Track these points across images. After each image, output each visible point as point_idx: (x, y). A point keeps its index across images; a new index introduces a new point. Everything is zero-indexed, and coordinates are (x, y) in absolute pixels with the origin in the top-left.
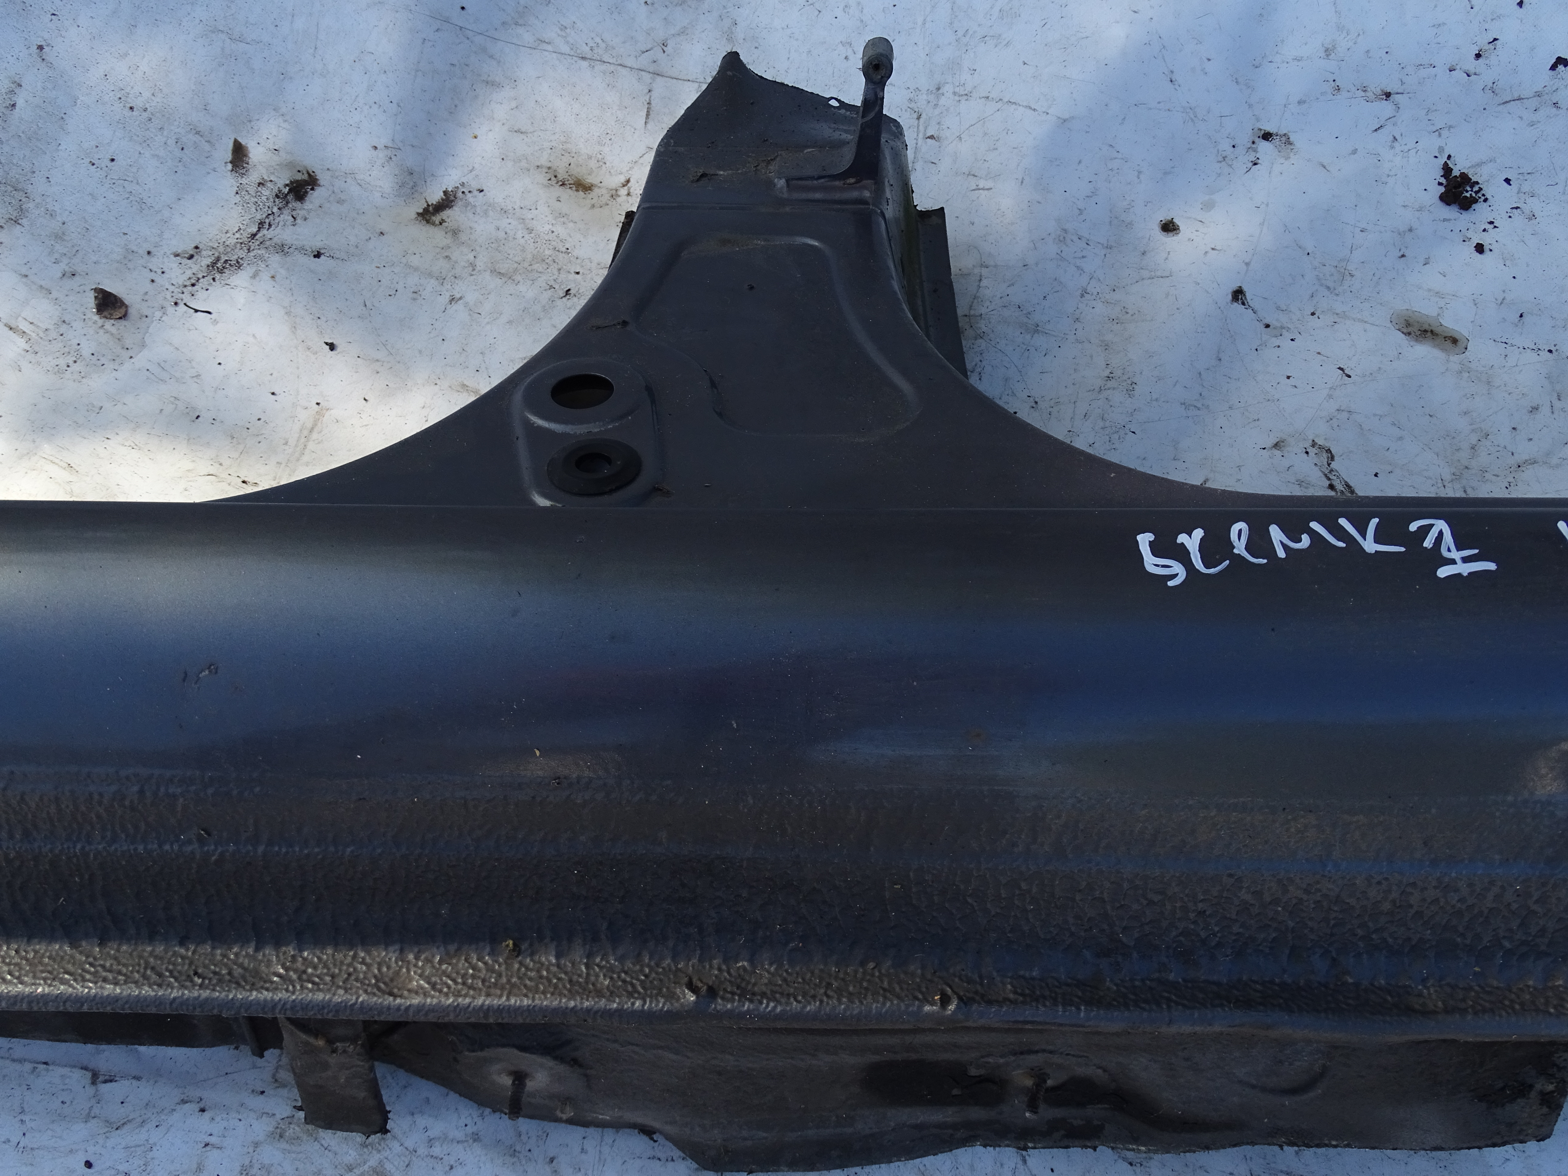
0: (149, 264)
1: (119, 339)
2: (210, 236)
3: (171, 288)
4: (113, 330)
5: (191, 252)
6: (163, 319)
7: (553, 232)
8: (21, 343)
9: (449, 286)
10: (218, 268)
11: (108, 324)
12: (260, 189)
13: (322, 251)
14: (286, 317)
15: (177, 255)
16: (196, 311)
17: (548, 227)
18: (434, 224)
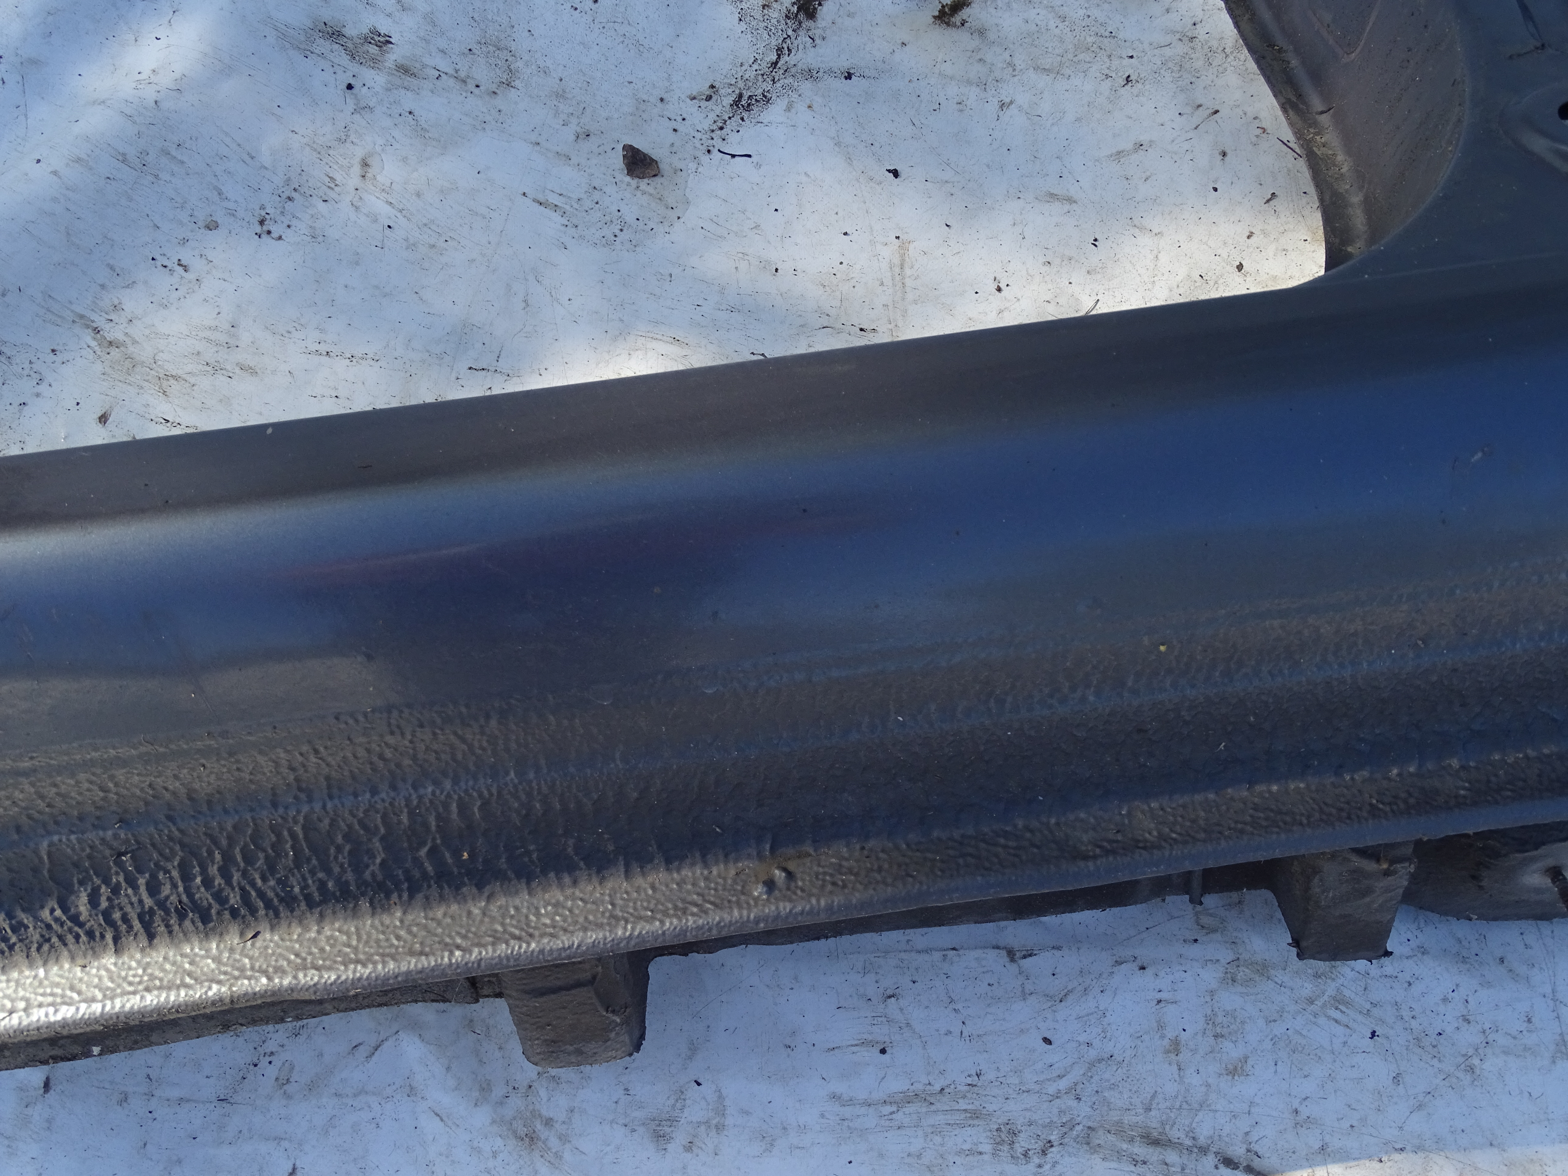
0: (665, 113)
1: (660, 199)
2: (724, 72)
3: (698, 135)
4: (650, 189)
5: (708, 93)
6: (700, 170)
7: (1089, 16)
8: (556, 217)
9: (993, 91)
10: (743, 106)
11: (643, 183)
12: (766, 11)
13: (852, 71)
14: (837, 149)
15: (693, 98)
16: (733, 156)
17: (1081, 12)
18: (955, 26)
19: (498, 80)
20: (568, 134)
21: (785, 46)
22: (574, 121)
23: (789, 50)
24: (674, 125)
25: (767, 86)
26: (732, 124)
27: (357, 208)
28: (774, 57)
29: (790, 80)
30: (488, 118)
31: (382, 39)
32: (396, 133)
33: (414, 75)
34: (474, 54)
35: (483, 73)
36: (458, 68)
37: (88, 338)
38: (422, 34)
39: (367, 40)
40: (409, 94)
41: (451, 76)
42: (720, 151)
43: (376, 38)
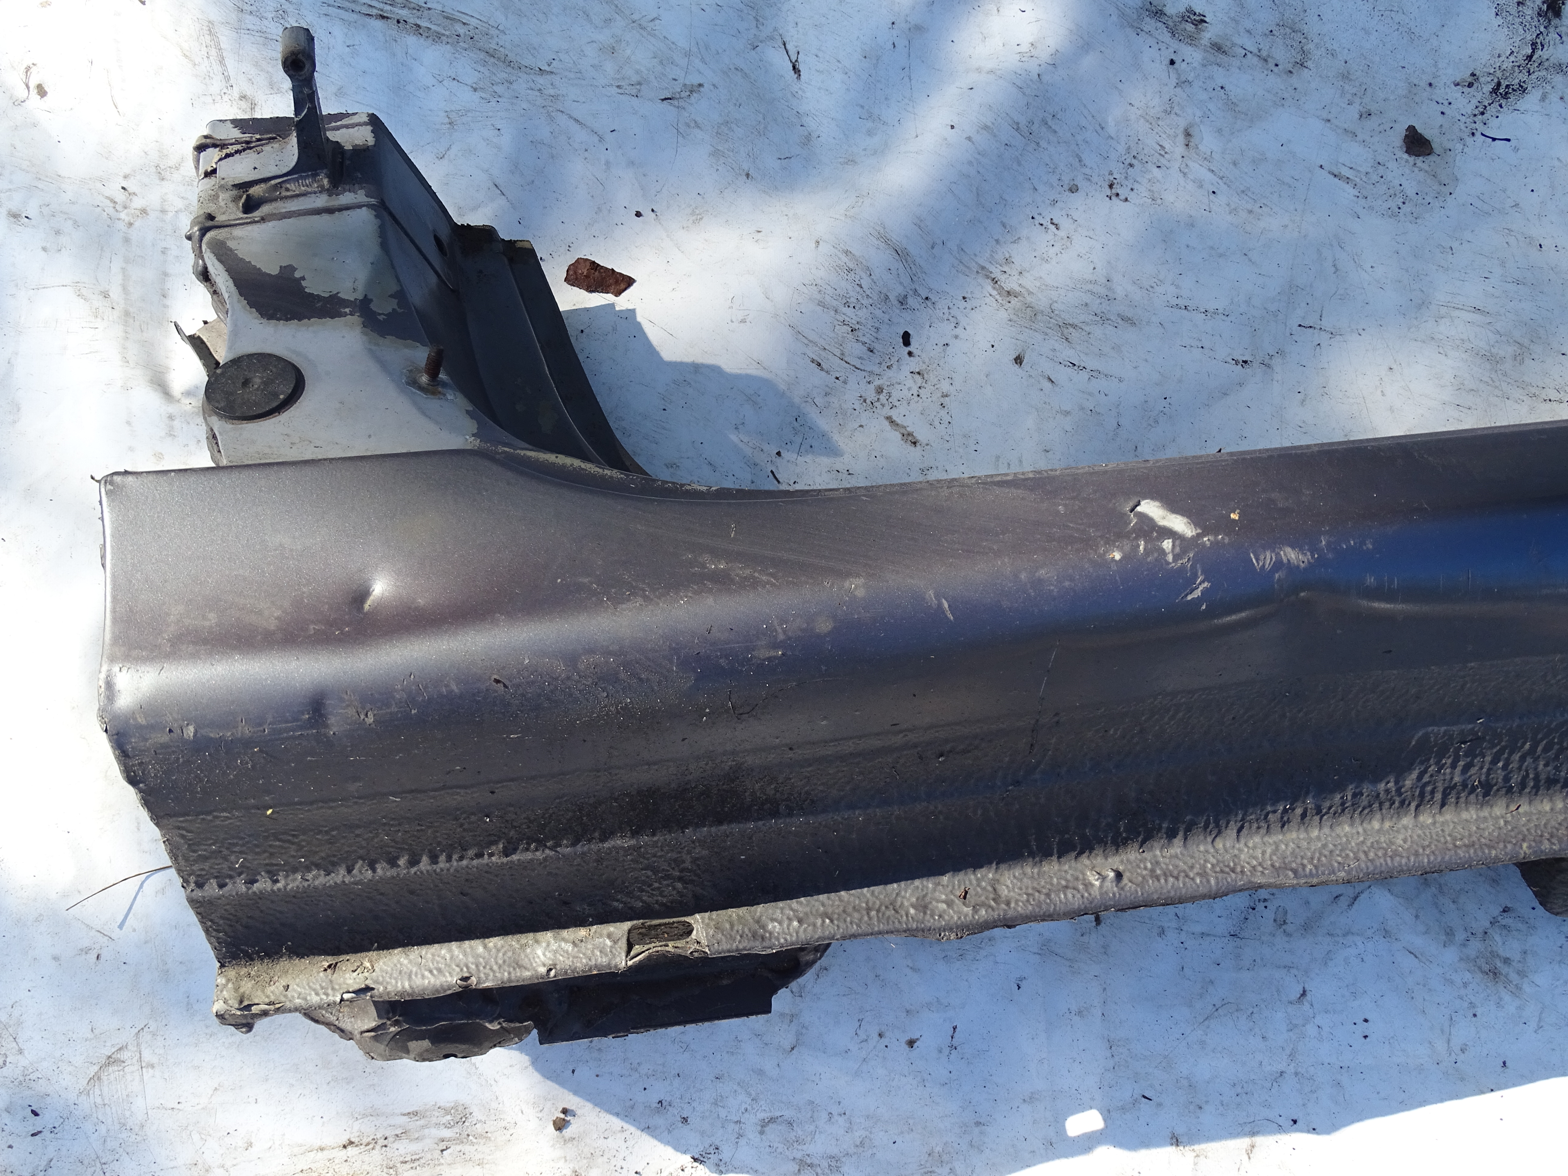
0: (1434, 97)
1: (1434, 176)
2: (1483, 62)
3: (1463, 119)
4: (1425, 166)
5: (1469, 80)
6: (1466, 151)
8: (1348, 188)
10: (1501, 94)
11: (1419, 160)
12: (1520, 8)
15: (1457, 85)
16: (1494, 139)
19: (1293, 60)
20: (1353, 112)
21: (1538, 41)
22: (1357, 100)
23: (1543, 46)
24: (1440, 108)
25: (1523, 76)
26: (1492, 110)
27: (1185, 174)
28: (1529, 51)
29: (1544, 73)
30: (1286, 95)
31: (1197, 18)
32: (1211, 106)
33: (1224, 53)
34: (1274, 35)
35: (1281, 54)
36: (1260, 47)
37: (989, 287)
38: (1232, 15)
39: (1184, 19)
40: (1220, 69)
41: (1255, 55)
42: (1482, 134)
43: (1193, 17)
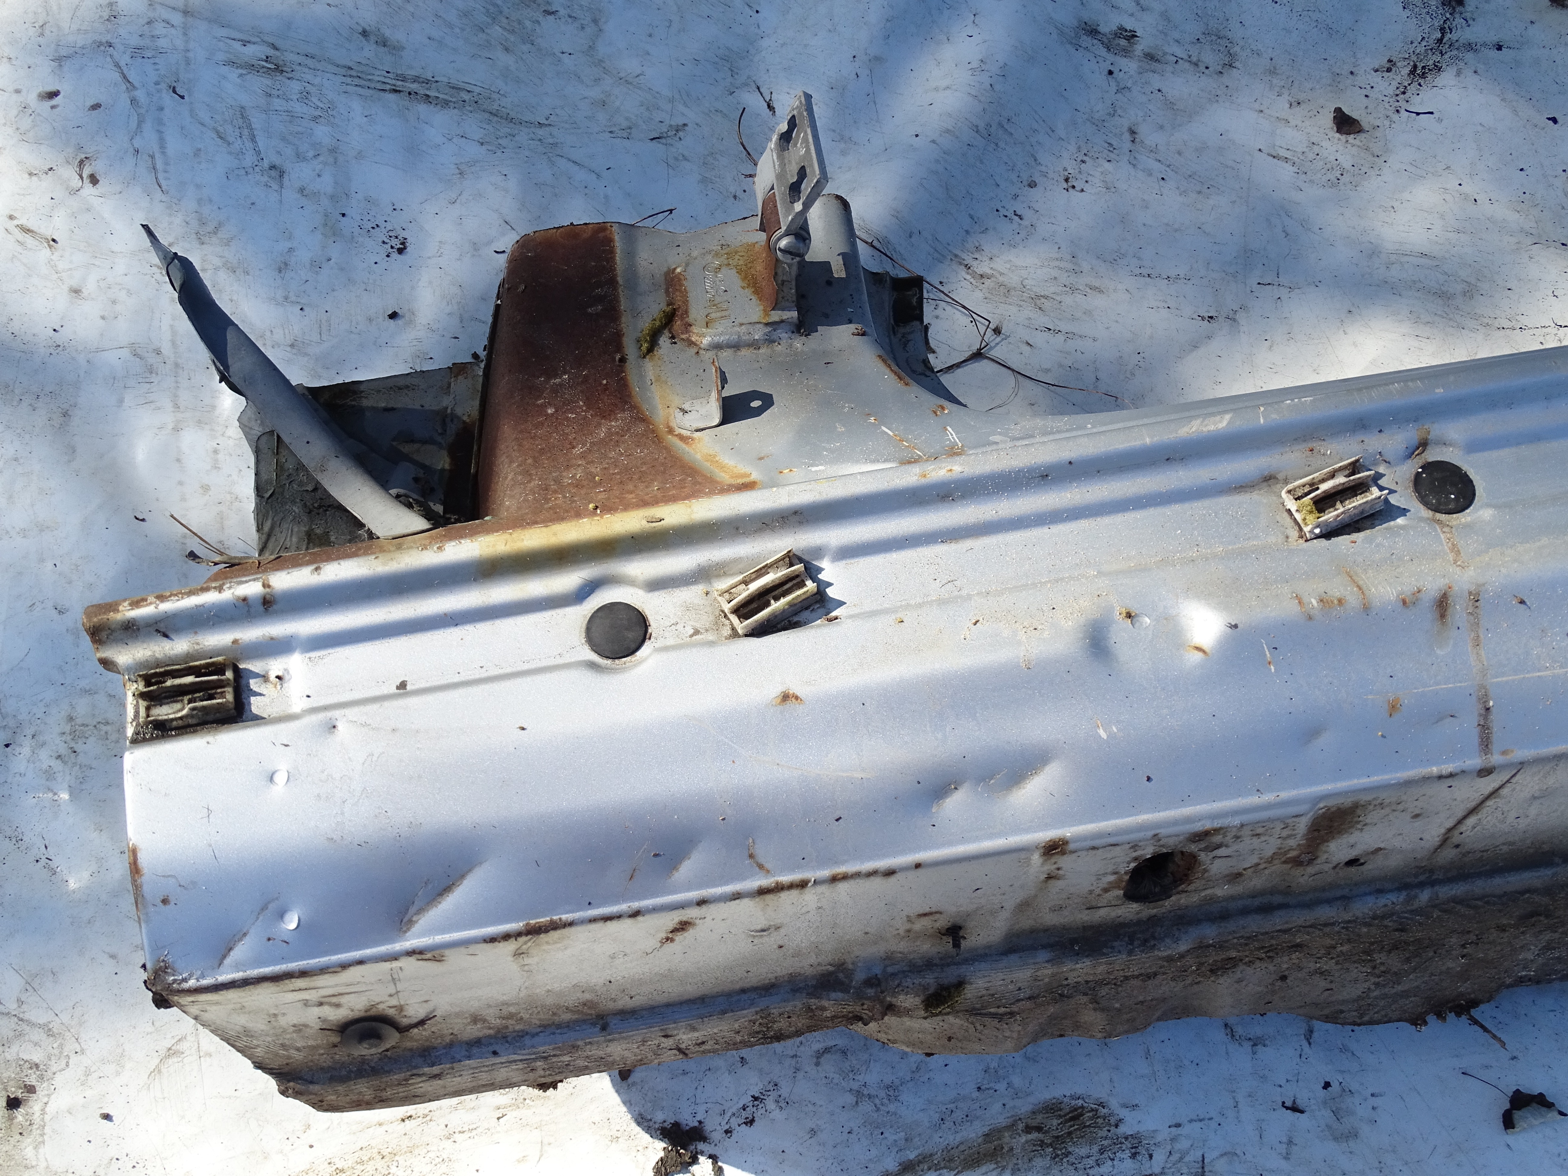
19: (1222, 62)
20: (1283, 102)
21: (1446, 26)
22: (1286, 92)
23: (1451, 30)
24: (1365, 92)
25: (1437, 58)
27: (1134, 165)
28: (1439, 35)
29: (1455, 52)
30: (1219, 93)
31: (1129, 34)
32: (1151, 107)
33: (1157, 61)
34: (1201, 43)
35: (1210, 58)
36: (1190, 53)
38: (1161, 28)
39: (1117, 35)
40: (1155, 75)
41: (1186, 61)
42: (1406, 111)
43: (1125, 34)
